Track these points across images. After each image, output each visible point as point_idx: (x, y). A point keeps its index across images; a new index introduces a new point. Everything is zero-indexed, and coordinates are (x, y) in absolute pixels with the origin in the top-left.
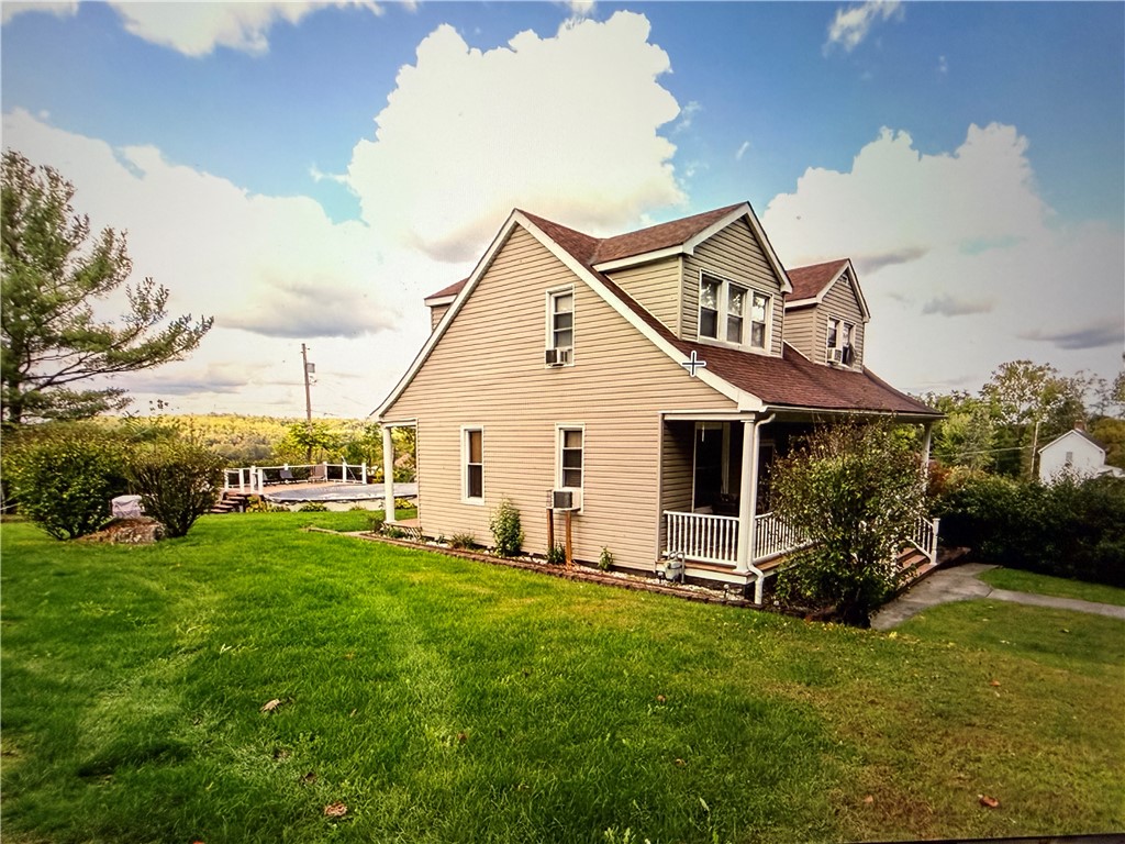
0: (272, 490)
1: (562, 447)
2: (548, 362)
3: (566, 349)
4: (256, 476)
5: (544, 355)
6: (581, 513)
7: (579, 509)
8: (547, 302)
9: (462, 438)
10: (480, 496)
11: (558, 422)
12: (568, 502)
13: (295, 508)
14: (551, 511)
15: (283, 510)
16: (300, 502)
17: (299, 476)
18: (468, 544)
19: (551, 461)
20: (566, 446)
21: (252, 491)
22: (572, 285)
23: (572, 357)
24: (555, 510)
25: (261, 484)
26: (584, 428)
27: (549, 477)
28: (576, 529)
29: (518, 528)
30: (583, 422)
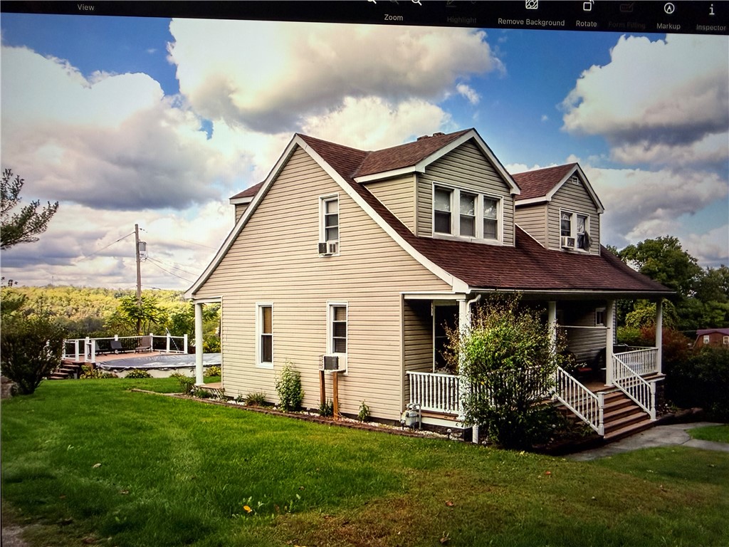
0: (103, 359)
1: (332, 321)
2: (320, 253)
3: (333, 242)
4: (90, 346)
5: (317, 246)
6: (346, 374)
7: (345, 371)
8: (320, 205)
9: (257, 313)
10: (271, 361)
11: (328, 300)
12: (335, 365)
13: (122, 375)
14: (323, 372)
15: (111, 376)
16: (127, 369)
17: (127, 346)
18: (259, 402)
19: (323, 332)
20: (336, 319)
21: (86, 360)
22: (337, 193)
23: (338, 249)
24: (327, 372)
25: (93, 353)
26: (347, 304)
27: (322, 345)
28: (343, 387)
29: (300, 387)
30: (345, 300)
